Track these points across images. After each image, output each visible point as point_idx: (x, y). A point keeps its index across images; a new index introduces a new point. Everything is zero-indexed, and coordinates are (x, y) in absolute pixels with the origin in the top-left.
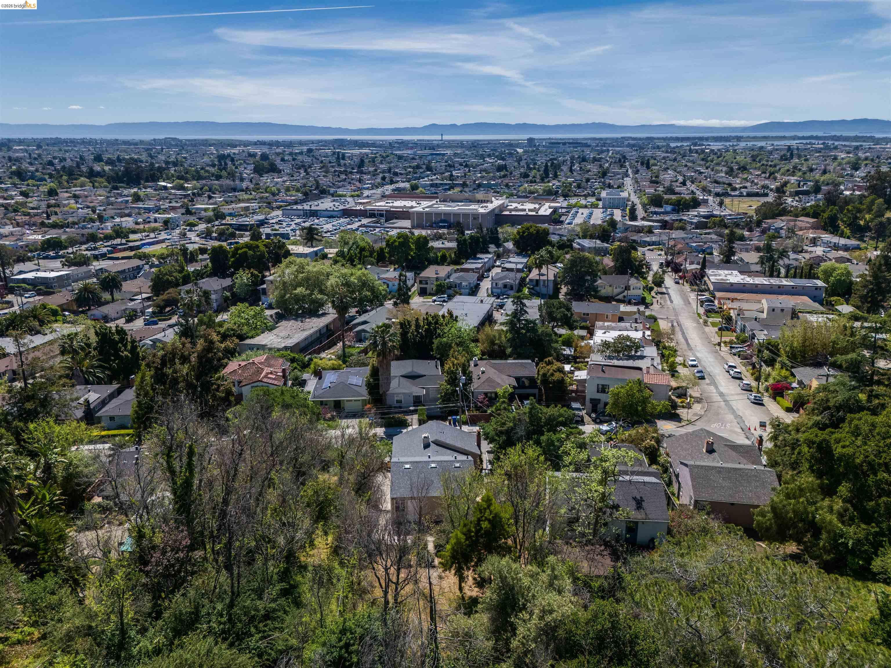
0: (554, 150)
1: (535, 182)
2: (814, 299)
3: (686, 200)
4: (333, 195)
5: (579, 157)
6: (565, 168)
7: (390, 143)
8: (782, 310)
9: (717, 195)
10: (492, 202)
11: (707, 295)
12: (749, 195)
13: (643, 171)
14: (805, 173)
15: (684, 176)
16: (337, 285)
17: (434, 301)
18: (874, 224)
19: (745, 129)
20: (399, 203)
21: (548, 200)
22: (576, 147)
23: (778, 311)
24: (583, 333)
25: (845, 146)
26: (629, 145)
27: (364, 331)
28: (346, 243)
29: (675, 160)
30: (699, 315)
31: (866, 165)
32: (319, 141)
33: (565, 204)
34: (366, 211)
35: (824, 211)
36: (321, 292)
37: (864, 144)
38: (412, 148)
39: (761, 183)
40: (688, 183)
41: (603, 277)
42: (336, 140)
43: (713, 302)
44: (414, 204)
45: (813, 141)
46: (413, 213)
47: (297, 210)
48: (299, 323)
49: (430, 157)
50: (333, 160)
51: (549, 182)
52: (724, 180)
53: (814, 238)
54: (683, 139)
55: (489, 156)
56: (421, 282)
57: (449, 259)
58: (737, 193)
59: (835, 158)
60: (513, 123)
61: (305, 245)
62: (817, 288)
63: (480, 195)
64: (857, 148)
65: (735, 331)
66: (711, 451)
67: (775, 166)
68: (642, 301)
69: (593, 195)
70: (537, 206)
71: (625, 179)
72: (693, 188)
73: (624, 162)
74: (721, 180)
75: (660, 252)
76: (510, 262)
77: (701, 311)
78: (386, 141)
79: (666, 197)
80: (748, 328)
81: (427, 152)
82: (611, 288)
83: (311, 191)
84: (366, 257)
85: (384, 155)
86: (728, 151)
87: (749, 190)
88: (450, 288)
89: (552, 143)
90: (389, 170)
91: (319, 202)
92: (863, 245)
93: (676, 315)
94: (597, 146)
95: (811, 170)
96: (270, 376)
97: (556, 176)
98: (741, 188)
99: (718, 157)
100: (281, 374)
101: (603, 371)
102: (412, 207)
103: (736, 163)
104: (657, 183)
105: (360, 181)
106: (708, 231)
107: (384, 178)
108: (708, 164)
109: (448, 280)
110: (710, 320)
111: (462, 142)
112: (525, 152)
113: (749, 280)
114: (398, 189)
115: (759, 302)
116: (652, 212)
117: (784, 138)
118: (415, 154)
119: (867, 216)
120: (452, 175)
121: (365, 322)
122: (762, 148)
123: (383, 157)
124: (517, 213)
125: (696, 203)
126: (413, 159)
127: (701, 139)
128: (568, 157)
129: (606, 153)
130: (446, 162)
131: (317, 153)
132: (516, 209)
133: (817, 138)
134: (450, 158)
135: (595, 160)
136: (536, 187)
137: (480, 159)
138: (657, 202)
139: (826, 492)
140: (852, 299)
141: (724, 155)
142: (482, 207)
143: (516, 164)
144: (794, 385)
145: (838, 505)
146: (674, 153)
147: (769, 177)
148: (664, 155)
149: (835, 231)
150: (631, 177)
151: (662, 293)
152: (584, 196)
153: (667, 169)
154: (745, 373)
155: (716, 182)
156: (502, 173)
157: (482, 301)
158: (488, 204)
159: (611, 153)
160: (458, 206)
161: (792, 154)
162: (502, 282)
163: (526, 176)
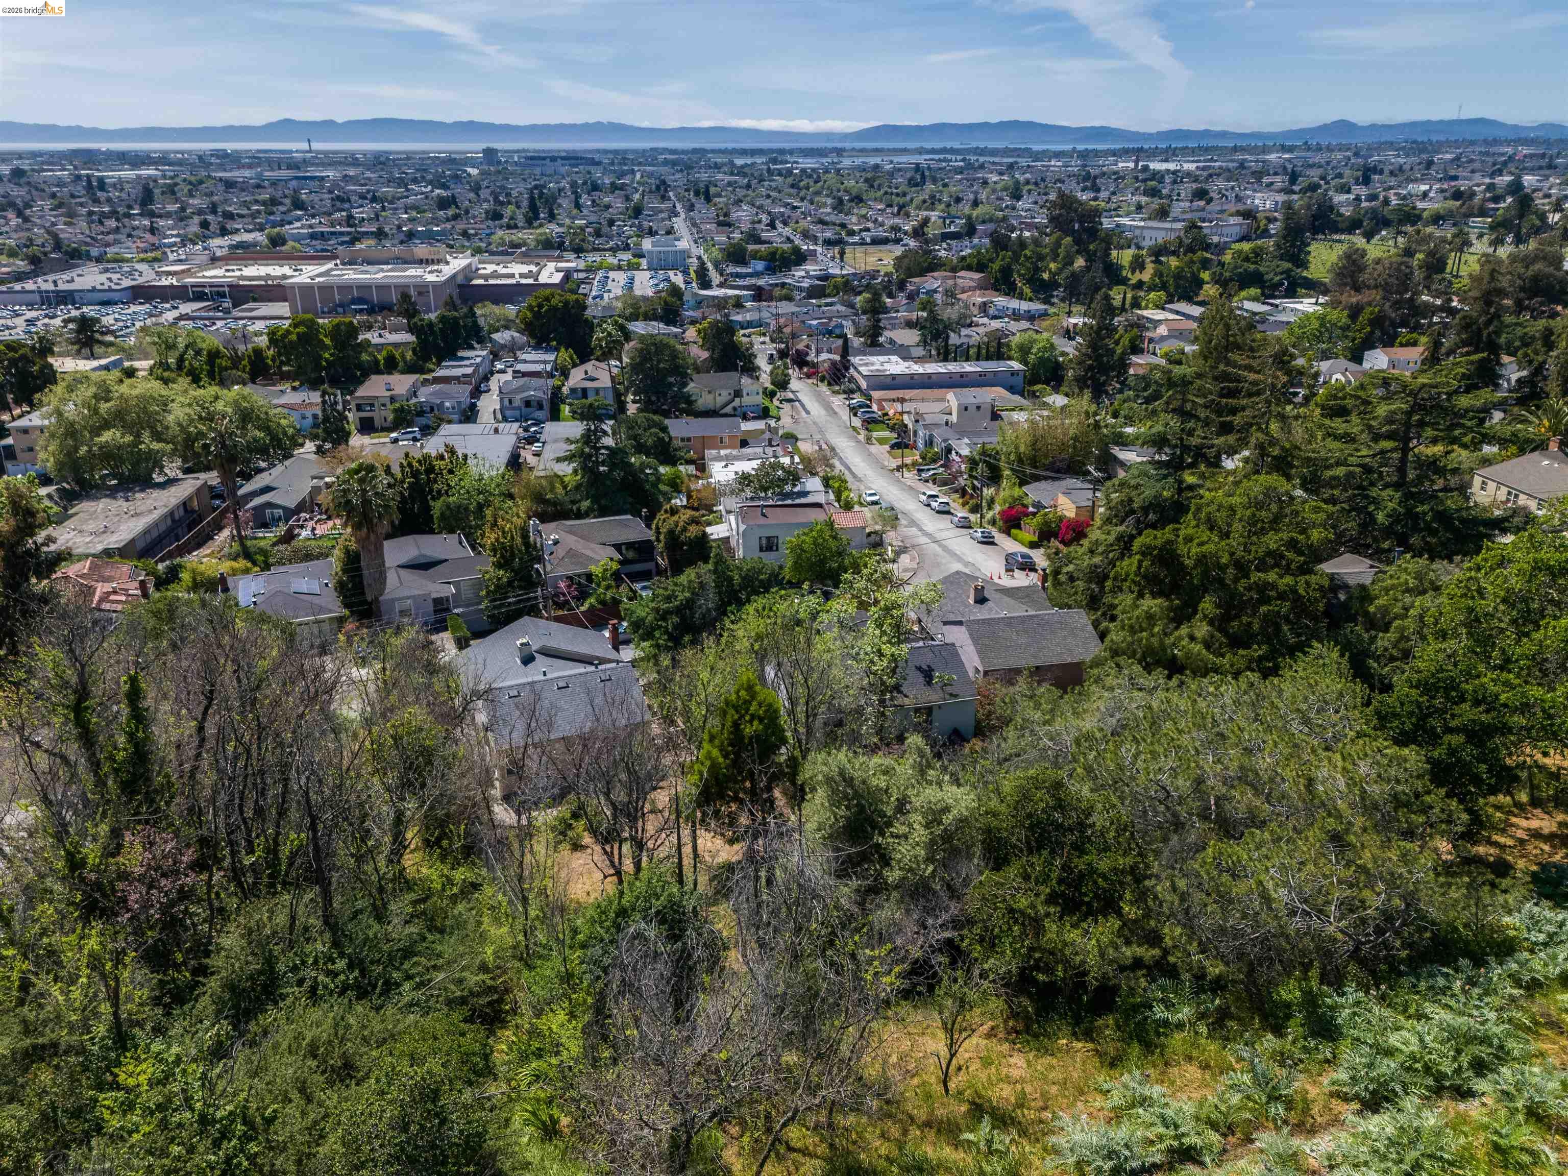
0: (538, 171)
1: (516, 227)
2: (1012, 389)
3: (784, 252)
4: (98, 260)
5: (585, 183)
6: (565, 203)
7: (200, 158)
8: (978, 408)
9: (828, 243)
10: (447, 263)
11: (857, 399)
12: (876, 242)
13: (700, 203)
14: (949, 205)
15: (769, 213)
16: (192, 421)
17: (396, 441)
18: (1063, 275)
19: (846, 136)
20: (255, 271)
21: (550, 258)
22: (576, 166)
23: (972, 409)
24: (691, 469)
25: (994, 163)
26: (666, 162)
27: (270, 505)
28: (171, 347)
29: (748, 186)
30: (854, 429)
31: (1029, 191)
32: (34, 155)
33: (582, 265)
34: (185, 287)
35: (991, 261)
36: (158, 436)
37: (1019, 160)
38: (250, 166)
39: (889, 222)
40: (779, 225)
41: (695, 377)
42: (75, 153)
43: (869, 407)
44: (286, 270)
45: (949, 157)
46: (292, 287)
47: (24, 291)
48: (121, 502)
49: (294, 183)
50: (80, 189)
51: (541, 225)
52: (832, 218)
53: (985, 304)
54: (753, 152)
55: (415, 181)
56: (359, 408)
57: (401, 364)
58: (856, 238)
59: (985, 182)
60: (449, 120)
61: (78, 355)
62: (1013, 373)
63: (421, 250)
64: (1011, 166)
65: (914, 447)
66: (981, 600)
67: (904, 195)
68: (764, 414)
69: (627, 248)
70: (534, 269)
71: (674, 219)
72: (787, 231)
73: (666, 191)
74: (827, 218)
75: (762, 339)
76: (525, 362)
77: (857, 422)
78: (189, 152)
79: (751, 247)
80: (938, 440)
81: (284, 173)
82: (711, 396)
83: (45, 254)
84: (226, 369)
85: (193, 179)
86: (827, 171)
87: (873, 233)
88: (421, 413)
89: (532, 158)
90: (213, 209)
91: (74, 274)
92: (1052, 310)
93: (821, 432)
94: (613, 164)
95: (958, 200)
96: (113, 597)
97: (552, 217)
98: (860, 230)
99: (816, 182)
100: (138, 592)
101: (764, 515)
102: (285, 277)
103: (846, 191)
104: (729, 225)
105: (153, 230)
106: (829, 300)
107: (205, 225)
108: (802, 193)
109: (414, 401)
110: (875, 434)
111: (353, 154)
112: (482, 173)
113: (917, 368)
114: (241, 245)
115: (943, 400)
116: (732, 274)
117: (905, 151)
118: (259, 176)
119: (1053, 266)
120: (350, 217)
121: (268, 489)
122: (876, 167)
123: (190, 183)
124: (499, 282)
125: (800, 258)
126: (258, 186)
127: (782, 152)
128: (564, 184)
129: (629, 177)
130: (331, 192)
131: (35, 178)
132: (495, 275)
133: (952, 151)
134: (335, 184)
135: (614, 187)
136: (520, 235)
137: (399, 186)
138: (736, 255)
139: (1181, 616)
140: (1064, 389)
141: (823, 178)
142: (431, 272)
143: (472, 195)
144: (1031, 509)
145: (1202, 630)
146: (745, 175)
147: (899, 213)
148: (728, 178)
149: (1011, 290)
150: (683, 215)
151: (790, 401)
152: (610, 249)
153: (739, 202)
154: (952, 504)
155: (822, 222)
156: (450, 212)
157: (496, 431)
158: (441, 267)
159: (638, 176)
160: (382, 270)
161: (923, 177)
162: (519, 397)
163: (496, 216)
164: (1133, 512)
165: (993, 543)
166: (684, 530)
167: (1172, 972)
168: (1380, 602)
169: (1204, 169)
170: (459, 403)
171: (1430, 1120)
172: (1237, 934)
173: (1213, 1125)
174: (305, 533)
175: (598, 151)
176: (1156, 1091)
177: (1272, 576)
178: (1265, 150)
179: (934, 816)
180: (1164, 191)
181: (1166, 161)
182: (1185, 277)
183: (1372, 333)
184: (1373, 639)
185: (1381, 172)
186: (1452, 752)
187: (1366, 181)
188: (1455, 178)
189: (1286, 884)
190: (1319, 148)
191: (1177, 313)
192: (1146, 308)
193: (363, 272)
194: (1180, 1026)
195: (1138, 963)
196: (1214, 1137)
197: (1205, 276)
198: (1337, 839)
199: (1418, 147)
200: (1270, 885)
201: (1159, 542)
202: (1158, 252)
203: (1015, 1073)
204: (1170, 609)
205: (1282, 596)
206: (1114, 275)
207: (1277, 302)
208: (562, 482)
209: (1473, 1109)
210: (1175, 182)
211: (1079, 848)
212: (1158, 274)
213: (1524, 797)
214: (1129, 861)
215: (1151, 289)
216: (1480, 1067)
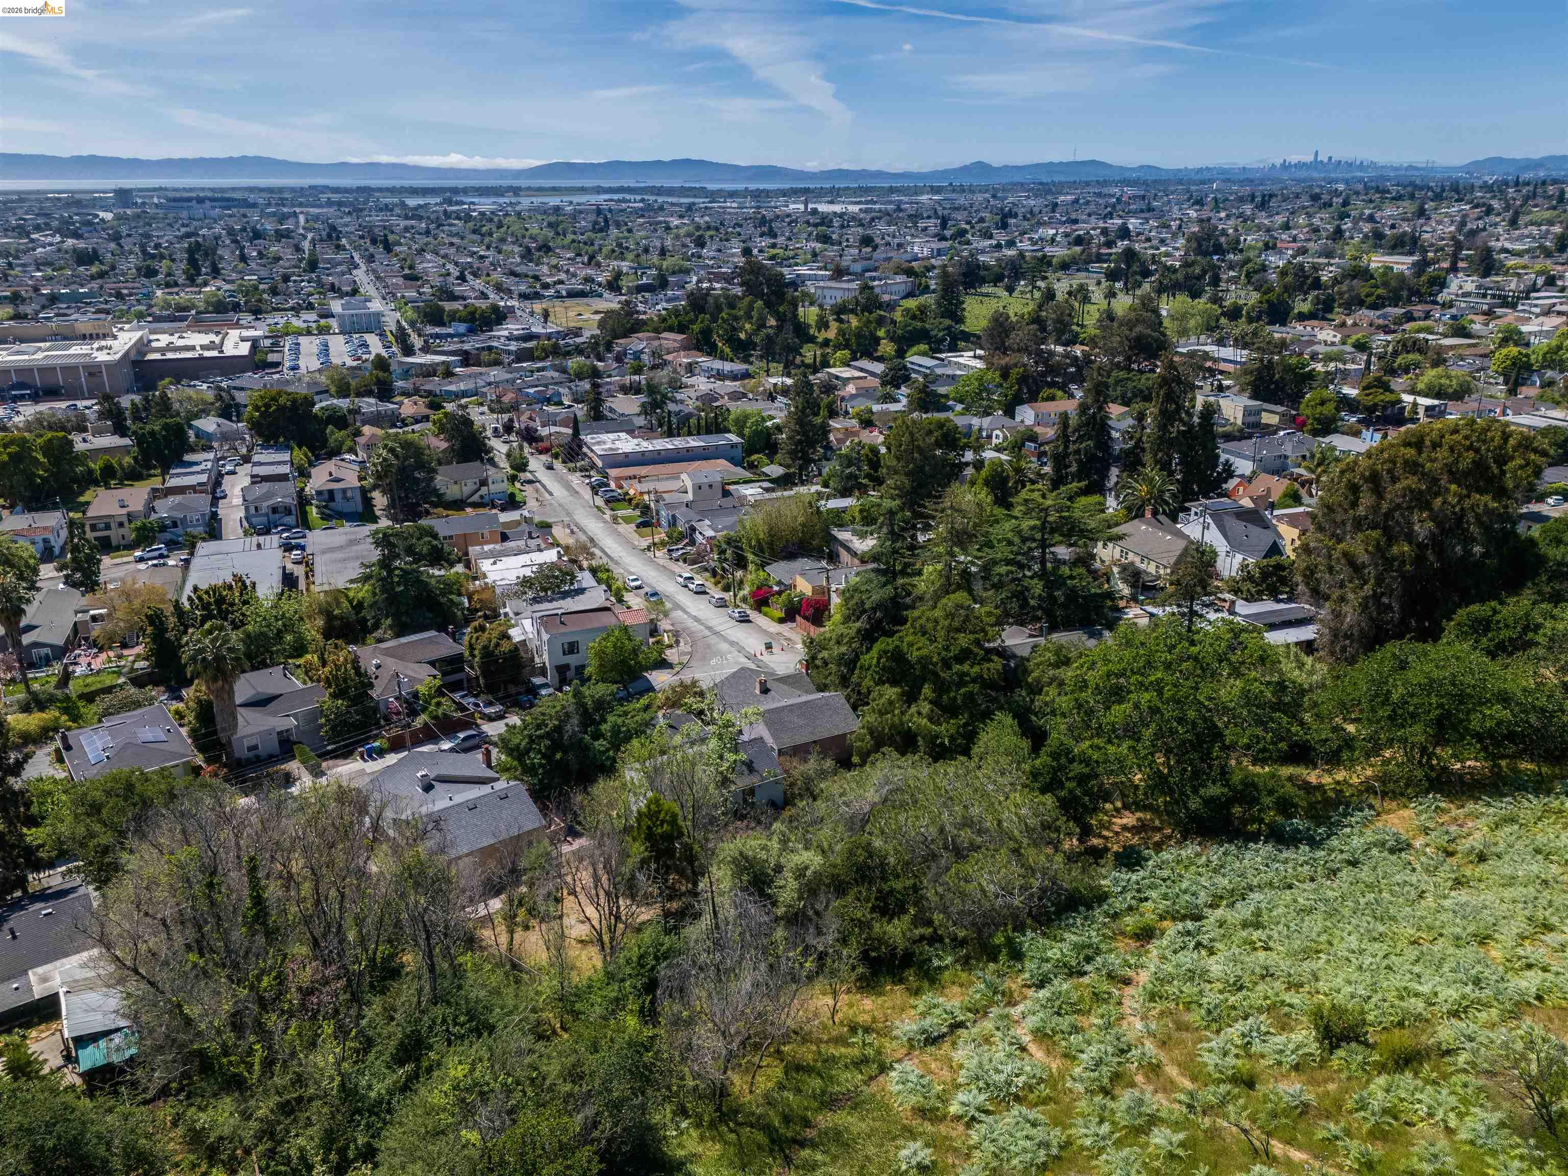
0: (184, 214)
1: (176, 284)
2: (734, 462)
3: (481, 309)
5: (244, 229)
6: (227, 254)
8: (710, 486)
9: (524, 297)
10: (115, 337)
11: (596, 478)
12: (572, 294)
13: (379, 253)
14: (638, 256)
15: (456, 264)
18: (758, 337)
19: (519, 173)
21: (227, 324)
22: (227, 208)
23: (705, 488)
25: (673, 204)
26: (330, 203)
29: (428, 232)
30: (599, 508)
31: (711, 237)
33: (264, 329)
35: (691, 322)
37: (696, 200)
39: (581, 273)
40: (469, 277)
43: (608, 485)
45: (628, 197)
51: (206, 283)
52: (523, 269)
53: (690, 364)
54: (425, 192)
55: (38, 228)
56: (94, 528)
58: (551, 292)
59: (668, 228)
60: (66, 154)
62: (733, 446)
63: (83, 321)
64: (690, 208)
65: (659, 525)
66: (765, 691)
67: (590, 242)
69: (310, 307)
70: (217, 340)
71: (355, 272)
72: (478, 284)
73: (338, 238)
74: (518, 269)
75: (482, 409)
76: (260, 464)
77: (599, 501)
79: (446, 305)
80: (681, 520)
82: (457, 487)
86: (507, 214)
87: (568, 286)
88: (164, 529)
89: (175, 200)
92: (752, 370)
93: (569, 514)
94: (269, 205)
95: (646, 248)
97: (216, 272)
98: (555, 283)
99: (498, 227)
101: (561, 622)
103: (531, 237)
104: (416, 279)
106: (540, 365)
108: (487, 240)
109: (153, 517)
110: (619, 513)
112: (118, 217)
113: (646, 446)
115: (676, 476)
116: (431, 336)
117: (583, 190)
119: (748, 327)
121: (30, 627)
122: (557, 209)
124: (179, 356)
125: (499, 316)
127: (455, 191)
129: (291, 221)
132: (170, 348)
133: (629, 190)
135: (280, 235)
136: (185, 296)
137: (20, 236)
138: (435, 316)
139: (911, 698)
140: (778, 456)
141: (505, 222)
142: (100, 349)
143: (113, 245)
144: (776, 588)
145: (926, 708)
146: (420, 218)
147: (589, 263)
148: (403, 223)
149: (712, 351)
150: (363, 267)
151: (530, 482)
152: (292, 309)
153: (421, 251)
154: (707, 584)
155: (513, 274)
156: (94, 269)
157: (259, 546)
158: (109, 342)
159: (302, 219)
160: (40, 349)
161: (606, 221)
162: (265, 504)
163: (151, 273)
164: (865, 611)
165: (749, 621)
166: (497, 645)
167: (940, 939)
168: (1035, 674)
169: (866, 211)
170: (203, 515)
171: (1065, 986)
172: (971, 913)
173: (970, 1010)
174: (79, 670)
175: (251, 189)
176: (941, 1000)
177: (966, 667)
178: (917, 191)
179: (800, 873)
180: (834, 237)
181: (832, 202)
182: (864, 337)
183: (1020, 389)
184: (1032, 701)
185: (1016, 216)
186: (1071, 792)
187: (1004, 226)
188: (1076, 221)
189: (992, 882)
190: (962, 190)
191: (862, 370)
192: (834, 366)
193: (18, 353)
194: (947, 967)
195: (922, 938)
196: (971, 1015)
197: (881, 333)
198: (1016, 851)
199: (1044, 189)
200: (984, 884)
201: (891, 648)
202: (840, 311)
203: (867, 1008)
204: (903, 694)
205: (974, 681)
206: (802, 333)
207: (943, 356)
208: (347, 596)
209: (1086, 980)
210: (842, 227)
211: (884, 879)
212: (841, 332)
213: (1119, 804)
214: (912, 881)
215: (838, 347)
216: (1089, 959)
